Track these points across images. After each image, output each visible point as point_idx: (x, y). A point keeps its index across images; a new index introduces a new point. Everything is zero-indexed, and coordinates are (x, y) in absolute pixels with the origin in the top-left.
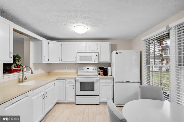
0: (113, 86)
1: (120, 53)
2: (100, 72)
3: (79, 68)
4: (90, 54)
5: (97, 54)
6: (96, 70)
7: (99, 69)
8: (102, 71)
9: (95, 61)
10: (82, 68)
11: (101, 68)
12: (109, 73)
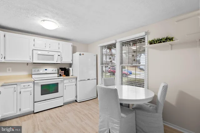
0: (76, 85)
1: (83, 54)
2: (61, 73)
3: (33, 70)
4: (51, 53)
5: (59, 54)
6: (56, 71)
7: (60, 70)
8: (63, 72)
9: (57, 61)
10: (38, 69)
11: (62, 69)
12: (71, 73)
